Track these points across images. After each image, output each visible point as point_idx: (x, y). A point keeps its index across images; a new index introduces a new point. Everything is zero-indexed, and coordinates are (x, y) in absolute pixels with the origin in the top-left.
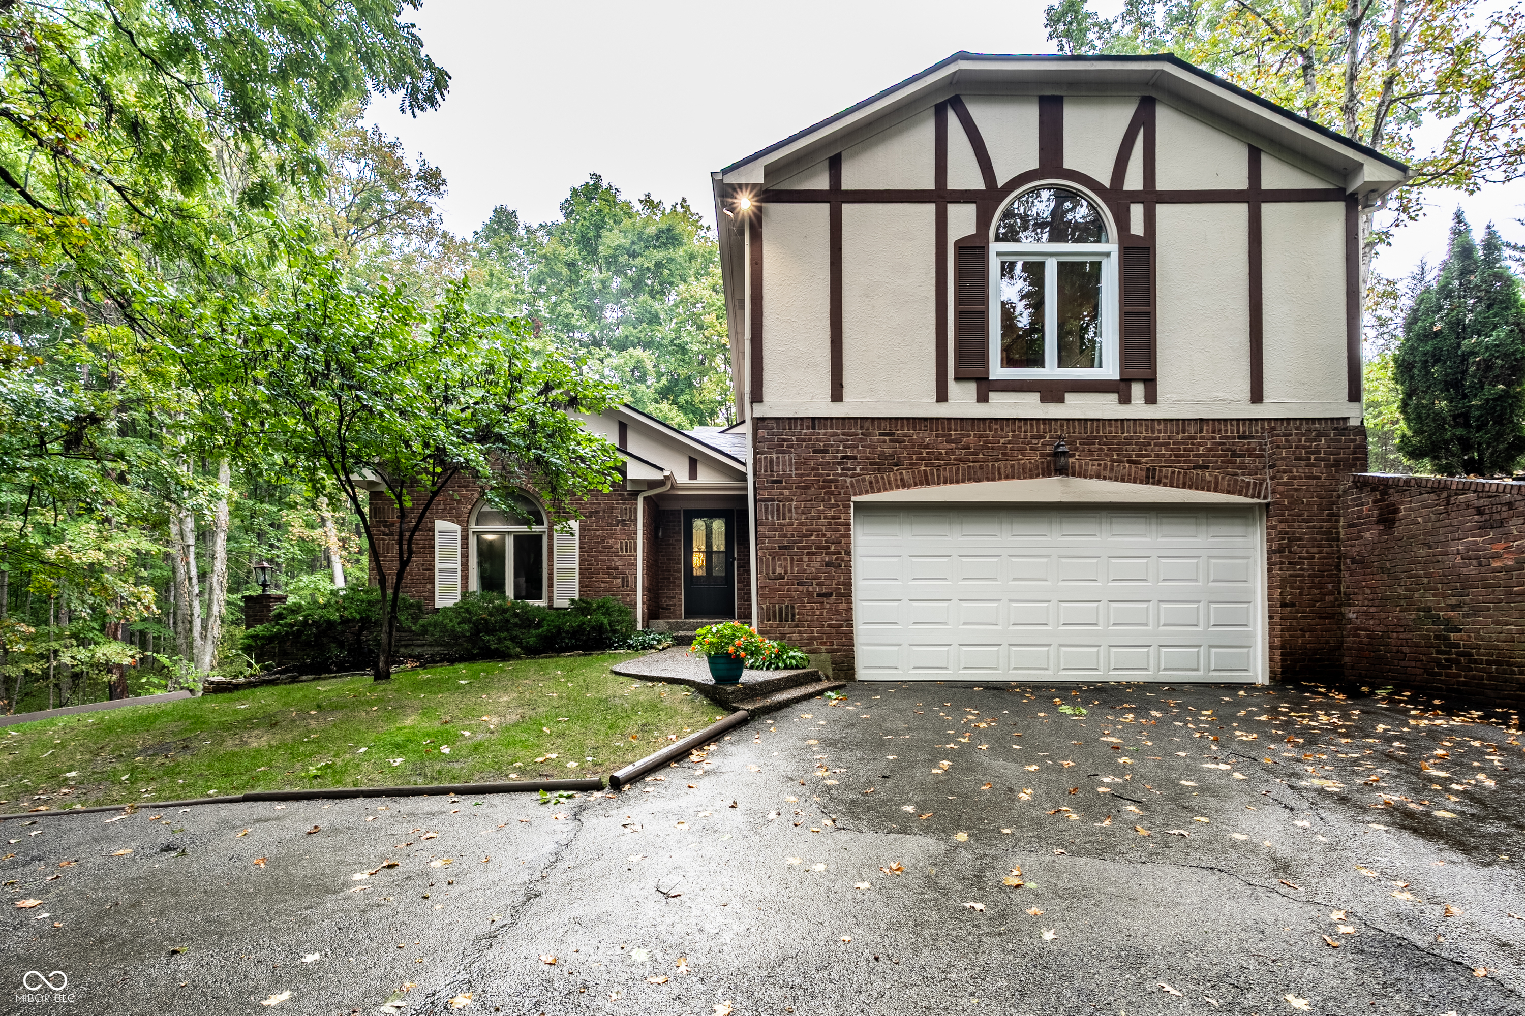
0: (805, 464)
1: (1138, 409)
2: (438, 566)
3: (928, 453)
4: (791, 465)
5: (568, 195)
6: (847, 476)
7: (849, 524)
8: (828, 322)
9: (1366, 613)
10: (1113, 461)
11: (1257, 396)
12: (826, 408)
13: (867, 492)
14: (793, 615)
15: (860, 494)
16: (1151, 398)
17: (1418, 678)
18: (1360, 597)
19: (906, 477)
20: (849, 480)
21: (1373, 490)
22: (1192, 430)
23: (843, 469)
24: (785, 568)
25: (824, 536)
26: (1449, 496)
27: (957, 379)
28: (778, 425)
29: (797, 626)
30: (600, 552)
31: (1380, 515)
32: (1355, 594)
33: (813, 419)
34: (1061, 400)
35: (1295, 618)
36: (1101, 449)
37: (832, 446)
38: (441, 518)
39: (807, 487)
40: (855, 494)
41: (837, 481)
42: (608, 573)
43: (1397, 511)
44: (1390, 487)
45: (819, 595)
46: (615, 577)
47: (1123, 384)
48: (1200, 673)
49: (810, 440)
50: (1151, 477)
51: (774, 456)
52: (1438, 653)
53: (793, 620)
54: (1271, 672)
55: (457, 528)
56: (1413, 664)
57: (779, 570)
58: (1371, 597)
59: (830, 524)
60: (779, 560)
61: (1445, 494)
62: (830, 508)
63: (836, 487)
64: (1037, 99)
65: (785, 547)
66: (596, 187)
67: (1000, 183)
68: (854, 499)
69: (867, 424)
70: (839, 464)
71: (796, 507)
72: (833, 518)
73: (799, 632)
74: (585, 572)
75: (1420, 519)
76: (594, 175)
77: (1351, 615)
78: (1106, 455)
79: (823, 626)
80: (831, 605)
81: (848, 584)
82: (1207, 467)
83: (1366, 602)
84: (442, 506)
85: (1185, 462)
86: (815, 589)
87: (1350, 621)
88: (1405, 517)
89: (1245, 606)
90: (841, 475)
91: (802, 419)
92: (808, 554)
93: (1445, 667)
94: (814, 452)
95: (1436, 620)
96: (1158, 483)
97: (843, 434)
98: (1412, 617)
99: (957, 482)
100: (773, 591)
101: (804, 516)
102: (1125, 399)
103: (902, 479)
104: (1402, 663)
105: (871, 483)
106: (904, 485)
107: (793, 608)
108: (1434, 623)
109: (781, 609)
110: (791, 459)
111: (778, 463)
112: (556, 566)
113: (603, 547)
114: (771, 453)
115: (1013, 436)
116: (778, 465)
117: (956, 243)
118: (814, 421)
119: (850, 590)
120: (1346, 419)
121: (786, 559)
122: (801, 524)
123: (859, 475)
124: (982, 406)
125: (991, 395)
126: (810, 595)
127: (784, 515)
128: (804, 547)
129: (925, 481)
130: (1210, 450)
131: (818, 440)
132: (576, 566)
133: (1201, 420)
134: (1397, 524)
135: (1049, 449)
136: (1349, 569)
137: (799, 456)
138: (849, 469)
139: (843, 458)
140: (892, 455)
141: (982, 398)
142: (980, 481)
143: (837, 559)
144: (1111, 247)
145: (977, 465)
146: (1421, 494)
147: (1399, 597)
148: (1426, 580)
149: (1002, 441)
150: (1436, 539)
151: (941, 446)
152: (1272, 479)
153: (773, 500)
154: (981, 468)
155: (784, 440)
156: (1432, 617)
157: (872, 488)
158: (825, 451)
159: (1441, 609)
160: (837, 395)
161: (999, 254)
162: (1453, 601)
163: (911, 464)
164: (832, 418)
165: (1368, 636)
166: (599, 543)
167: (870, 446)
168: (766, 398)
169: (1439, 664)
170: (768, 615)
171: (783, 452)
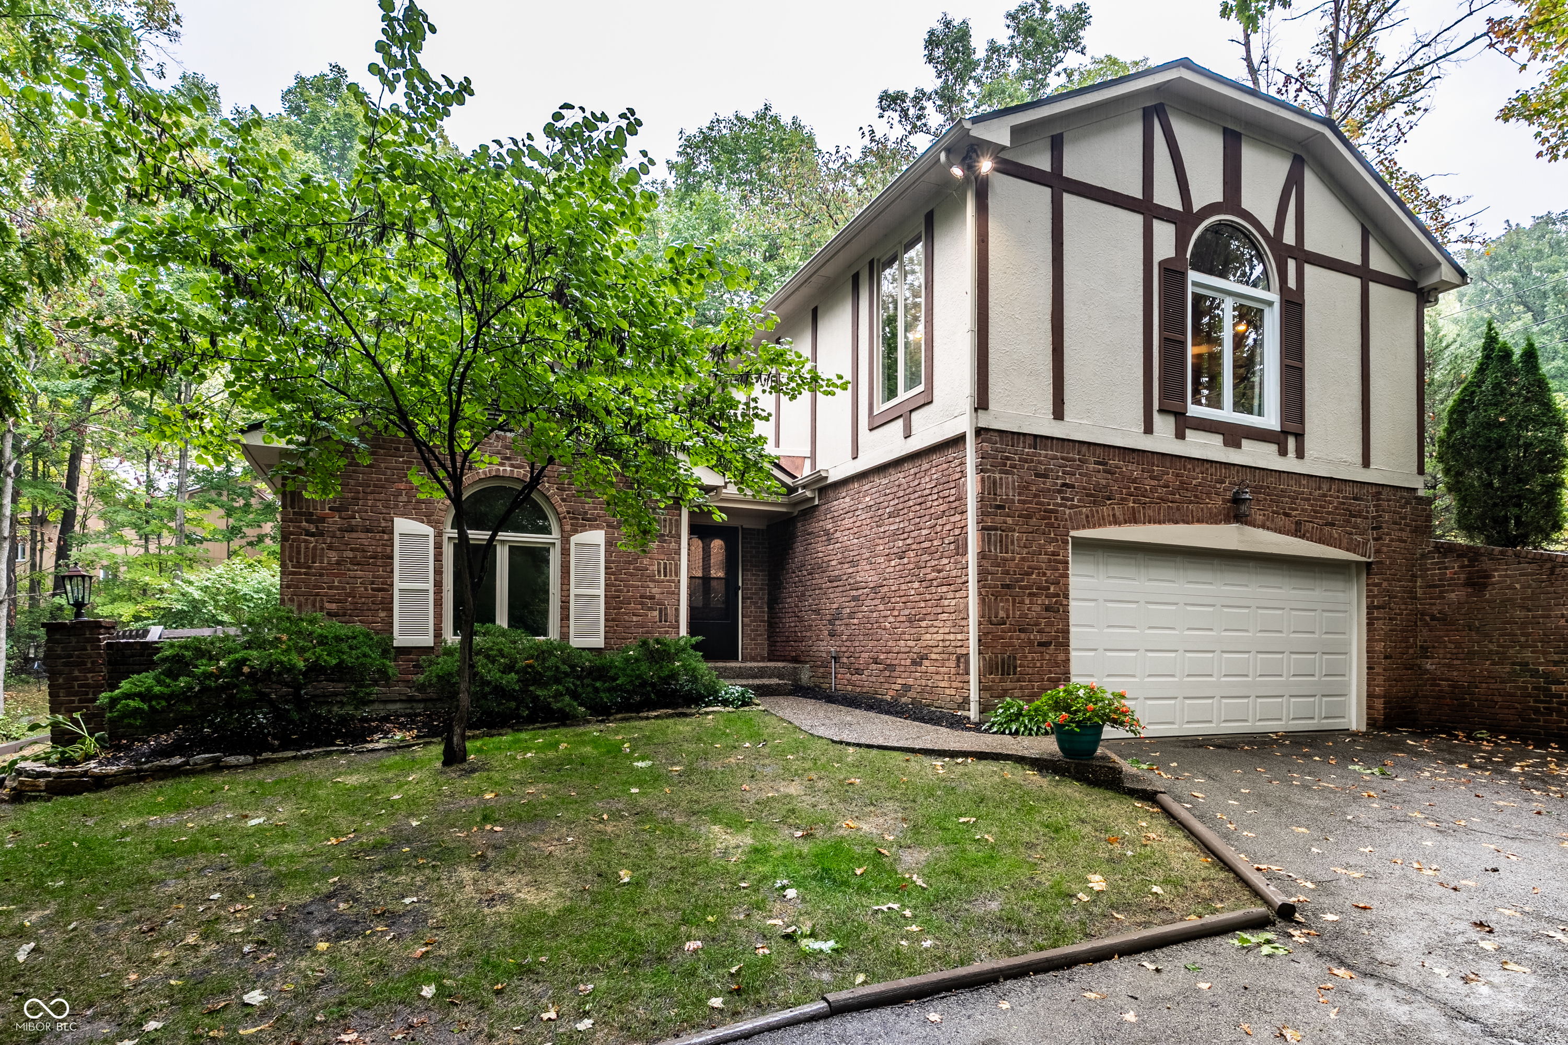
0: (1027, 488)
1: (1290, 464)
2: (398, 585)
3: (1135, 488)
4: (1014, 489)
5: (292, 83)
6: (1066, 506)
7: (1067, 563)
8: (1050, 326)
9: (1449, 666)
10: (1274, 512)
11: (1366, 462)
12: (1046, 426)
13: (1084, 527)
14: (1015, 668)
15: (1078, 529)
16: (1300, 454)
17: (1512, 723)
18: (1441, 651)
19: (1117, 514)
20: (1067, 511)
21: (1459, 556)
22: (1325, 487)
23: (1062, 498)
24: (1008, 610)
25: (1044, 574)
26: (1554, 567)
27: (1161, 411)
28: (1001, 440)
29: (1019, 680)
30: (631, 575)
31: (1468, 578)
32: (1434, 647)
33: (1036, 436)
34: (1239, 446)
35: (1393, 669)
36: (1265, 499)
37: (1052, 470)
38: (403, 515)
39: (1029, 517)
40: (1073, 529)
41: (1056, 512)
42: (642, 603)
43: (1490, 577)
44: (1482, 555)
45: (1040, 644)
46: (651, 609)
47: (1282, 436)
48: (1315, 721)
49: (1032, 461)
50: (1298, 531)
51: (997, 476)
52: (1535, 701)
53: (1015, 674)
54: (1368, 719)
55: (429, 530)
56: (1506, 711)
57: (1002, 614)
58: (1455, 651)
59: (1050, 561)
60: (1001, 601)
61: (1549, 565)
62: (1050, 543)
63: (1056, 519)
64: (1221, 130)
65: (1008, 586)
66: (336, 84)
67: (1196, 208)
68: (1073, 533)
69: (1084, 449)
70: (1059, 492)
71: (1019, 540)
72: (1054, 554)
73: (1021, 688)
74: (613, 601)
75: (1518, 586)
76: (335, 67)
77: (1428, 666)
78: (1270, 506)
79: (1043, 680)
80: (1051, 655)
81: (1066, 632)
82: (1334, 525)
83: (1449, 656)
84: (404, 498)
85: (1321, 518)
86: (1035, 636)
87: (1427, 671)
88: (1498, 583)
89: (1343, 657)
90: (1061, 505)
91: (1024, 435)
92: (1030, 594)
93: (1542, 714)
94: (1037, 475)
95: (1535, 673)
96: (1303, 537)
97: (1063, 458)
98: (1508, 670)
99: (1160, 523)
100: (996, 638)
101: (1025, 550)
102: (1283, 452)
103: (1114, 515)
104: (1493, 711)
105: (1087, 517)
106: (1116, 522)
107: (1015, 658)
108: (1531, 676)
109: (1003, 660)
110: (1014, 482)
111: (1001, 485)
112: (573, 591)
113: (636, 569)
114: (994, 472)
115: (1203, 478)
116: (1001, 488)
117: (1160, 263)
118: (1038, 440)
119: (1068, 638)
120: (1415, 490)
121: (1007, 600)
122: (1023, 559)
123: (1077, 507)
124: (1179, 442)
125: (1188, 432)
126: (1031, 642)
127: (1007, 547)
128: (1025, 587)
129: (1133, 519)
130: (1336, 508)
131: (1040, 462)
132: (601, 592)
133: (1331, 478)
134: (1489, 588)
135: (1229, 495)
136: (1427, 624)
137: (1021, 477)
138: (1067, 499)
139: (1064, 485)
140: (1105, 487)
141: (1180, 435)
142: (1177, 523)
143: (1056, 602)
144: (1274, 296)
145: (1175, 505)
146: (1519, 563)
147: (1490, 652)
148: (1523, 639)
149: (1194, 482)
150: (1537, 603)
151: (1146, 482)
152: (1375, 539)
153: (996, 529)
154: (1178, 509)
155: (1008, 458)
156: (1530, 670)
157: (1088, 522)
158: (1045, 476)
159: (1541, 664)
160: (1058, 414)
161: (1195, 284)
162: (1556, 657)
163: (1122, 499)
164: (1052, 438)
165: (1449, 686)
166: (630, 563)
167: (1086, 475)
168: (991, 406)
169: (1536, 711)
170: (991, 667)
171: (1006, 472)
